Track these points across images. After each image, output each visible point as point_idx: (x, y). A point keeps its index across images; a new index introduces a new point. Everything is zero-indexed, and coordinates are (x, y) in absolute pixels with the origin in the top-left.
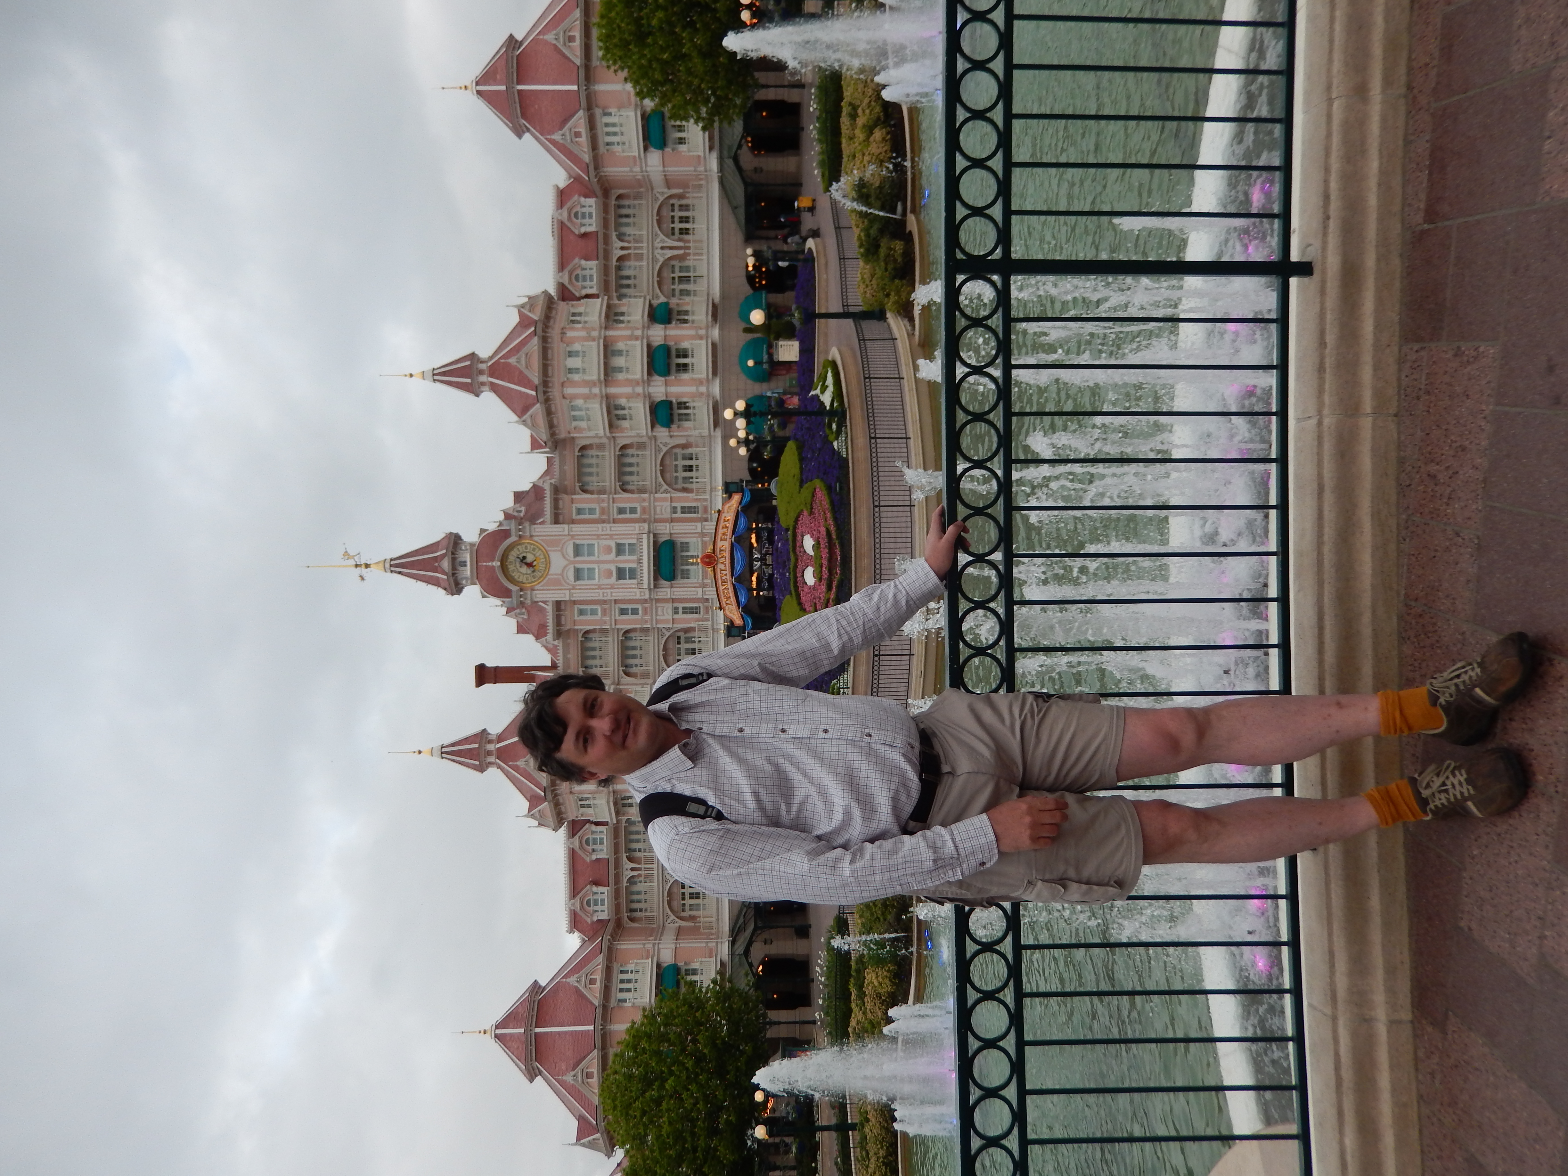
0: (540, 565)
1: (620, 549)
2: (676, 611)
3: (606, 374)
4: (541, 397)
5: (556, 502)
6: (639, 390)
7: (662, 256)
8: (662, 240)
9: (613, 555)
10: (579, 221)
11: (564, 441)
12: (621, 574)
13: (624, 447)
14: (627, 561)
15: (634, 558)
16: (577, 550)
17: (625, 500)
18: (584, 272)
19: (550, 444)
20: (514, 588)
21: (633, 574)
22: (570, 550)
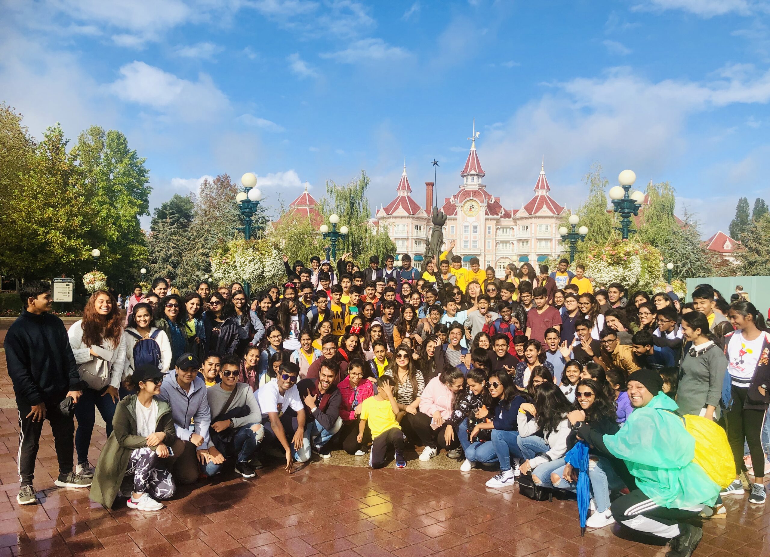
0: (470, 213)
1: (475, 242)
3: (539, 239)
4: (531, 216)
5: (493, 219)
6: (533, 251)
9: (473, 239)
11: (516, 222)
12: (466, 242)
13: (513, 244)
14: (470, 245)
15: (472, 247)
16: (475, 228)
17: (492, 244)
19: (514, 217)
20: (462, 204)
21: (466, 246)
22: (475, 224)
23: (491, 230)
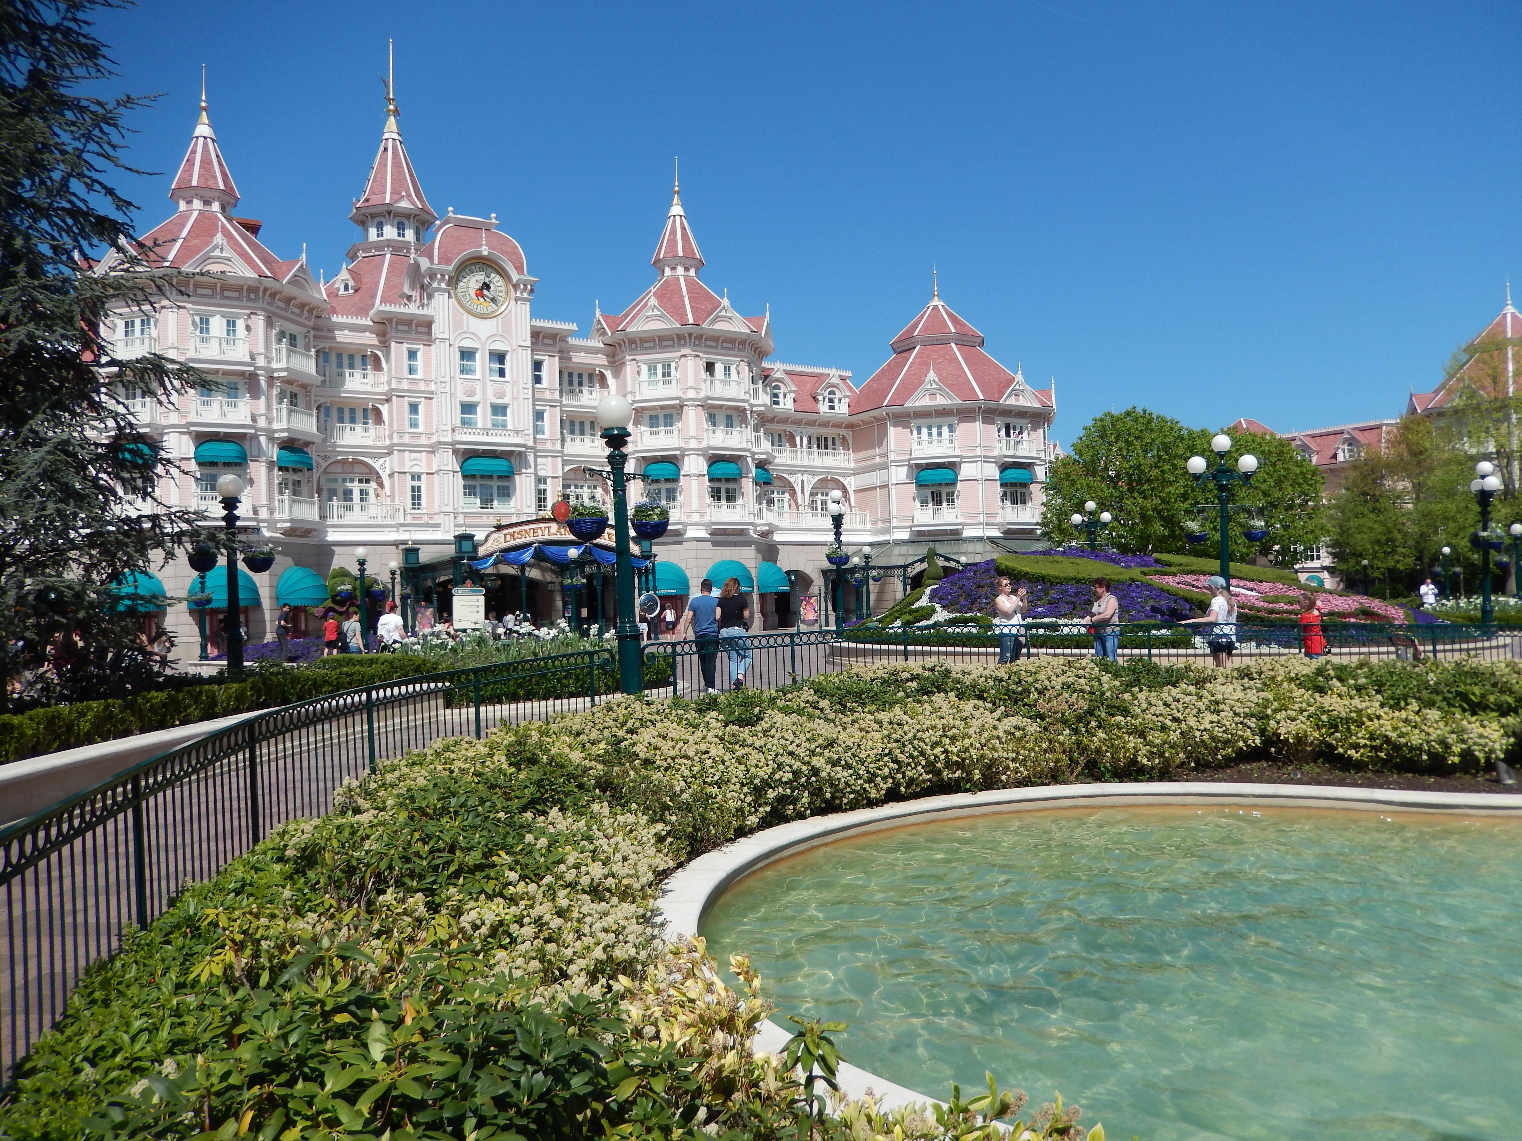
1: (499, 410)
2: (416, 477)
3: (709, 407)
6: (693, 444)
7: (795, 480)
8: (811, 481)
9: (493, 400)
10: (826, 394)
12: (468, 408)
14: (484, 417)
15: (489, 426)
16: (498, 356)
17: (553, 421)
18: (781, 396)
20: (452, 269)
21: (470, 422)
22: (498, 346)
23: (544, 373)
